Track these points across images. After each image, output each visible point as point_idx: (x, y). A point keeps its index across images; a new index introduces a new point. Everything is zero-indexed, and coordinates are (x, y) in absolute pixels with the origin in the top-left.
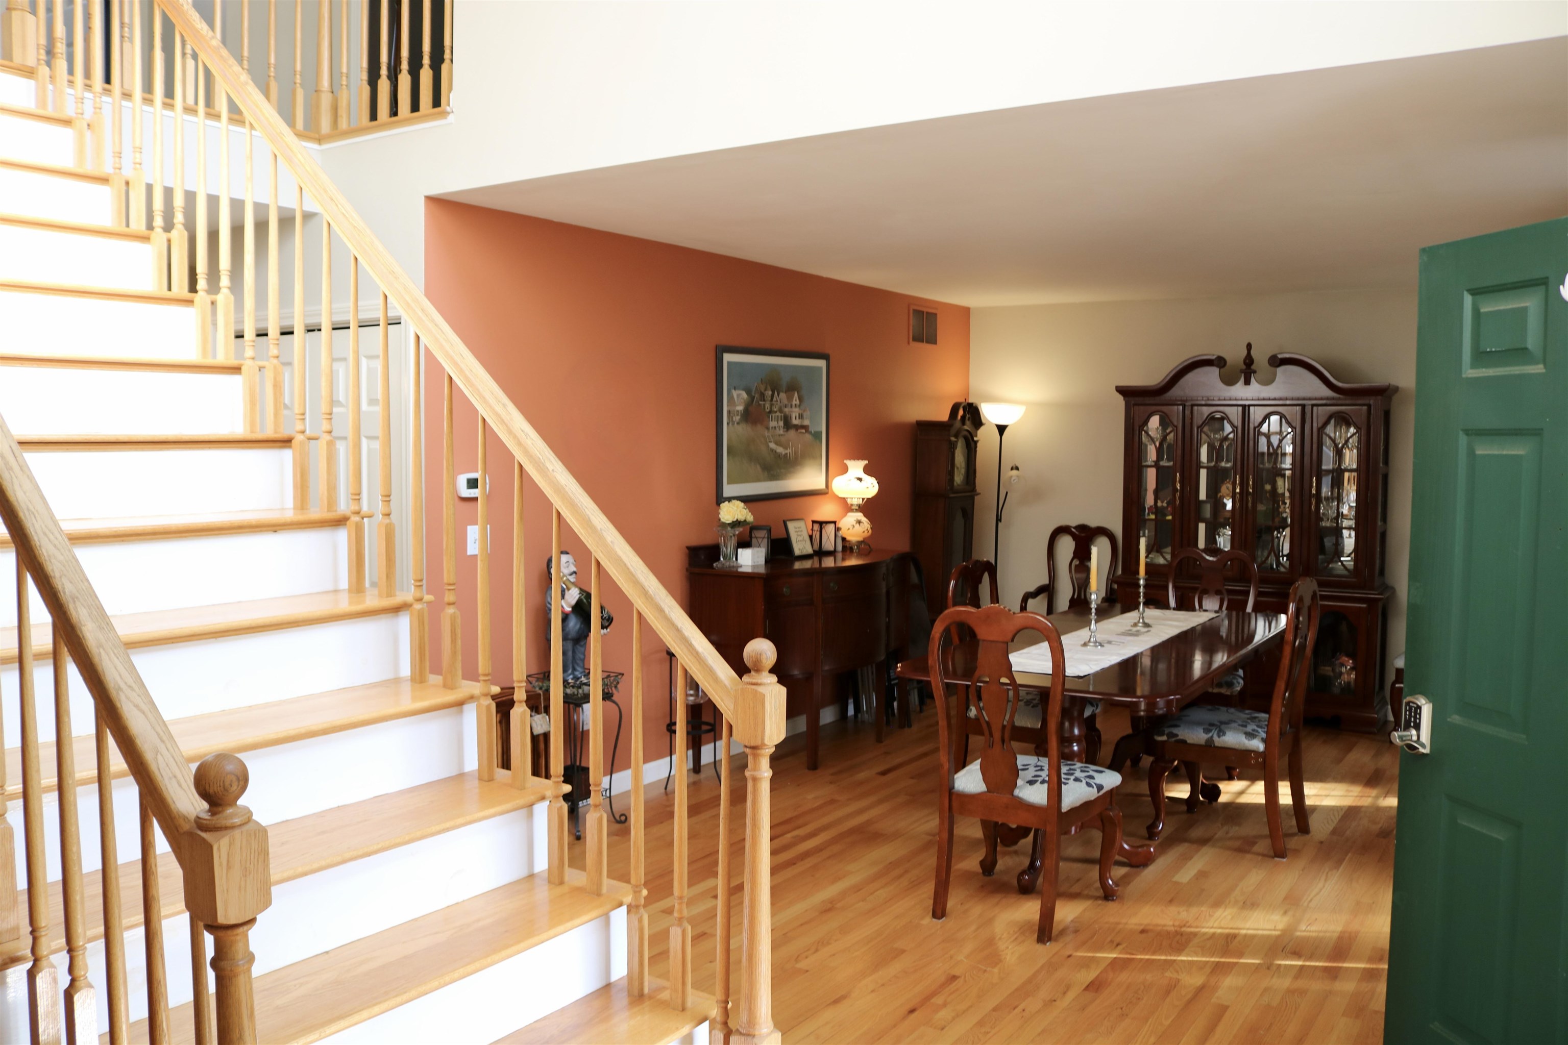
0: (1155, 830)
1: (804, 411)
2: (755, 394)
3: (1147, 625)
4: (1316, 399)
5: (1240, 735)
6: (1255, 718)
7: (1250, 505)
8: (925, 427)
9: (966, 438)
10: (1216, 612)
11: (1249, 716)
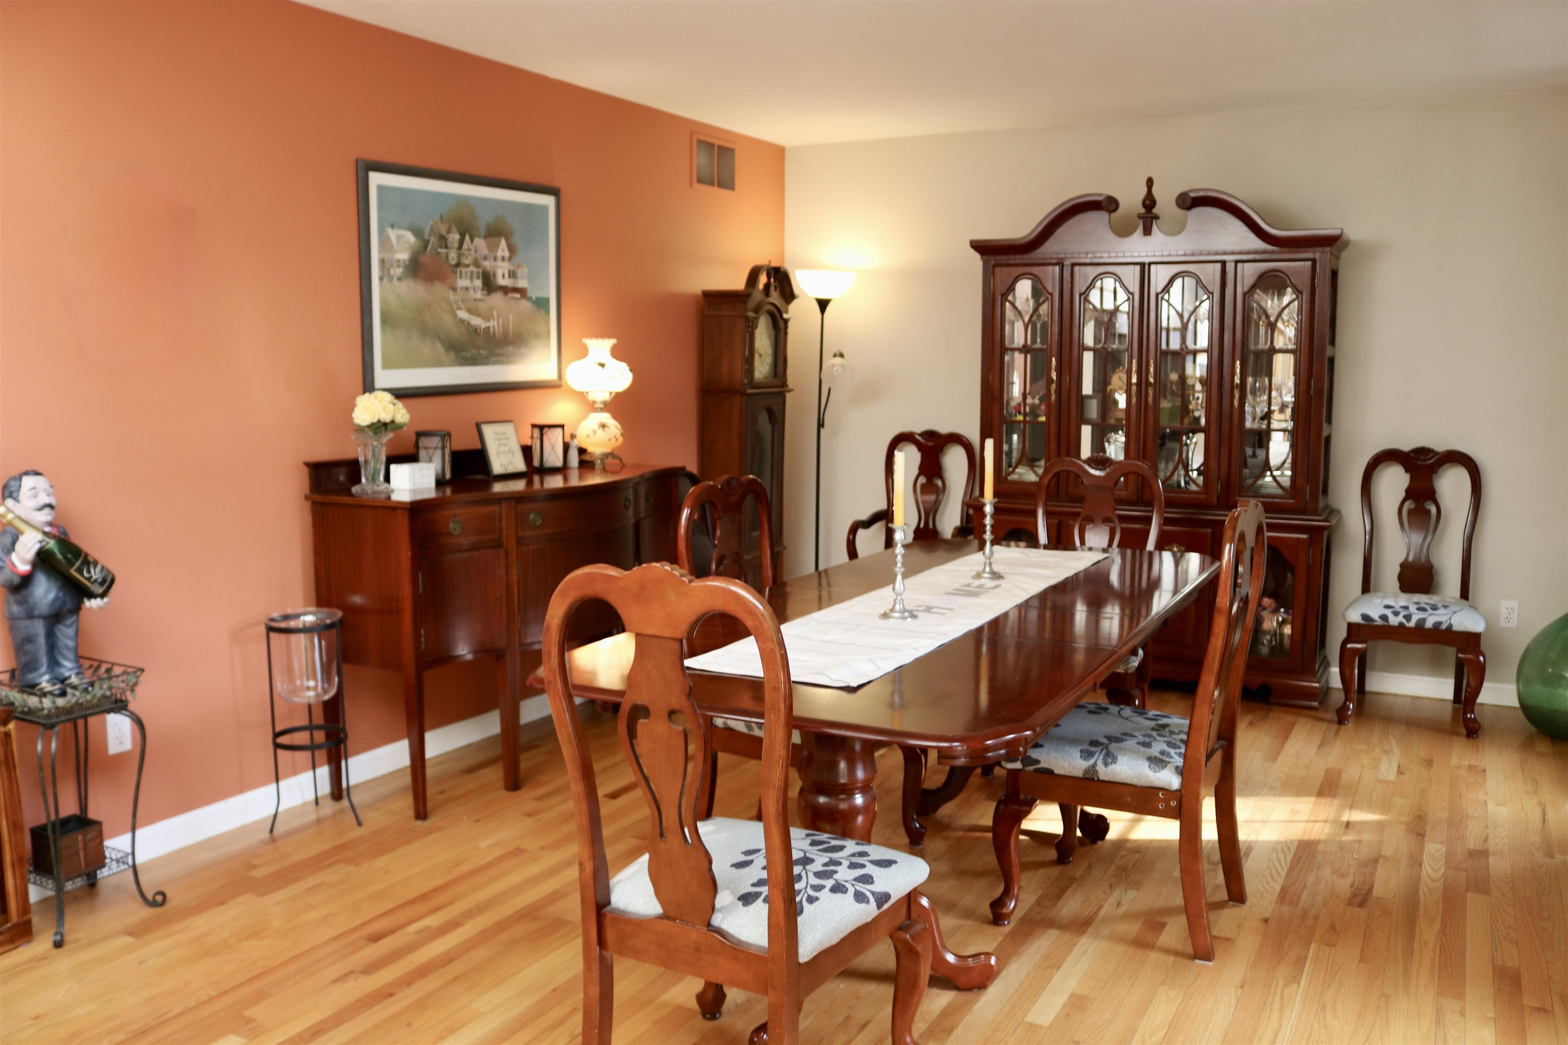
0: (1005, 911)
1: (518, 267)
2: (430, 236)
3: (996, 576)
4: (1240, 253)
5: (1141, 762)
6: (1164, 726)
7: (1150, 399)
8: (714, 299)
9: (771, 315)
10: (1105, 551)
11: (1153, 724)
